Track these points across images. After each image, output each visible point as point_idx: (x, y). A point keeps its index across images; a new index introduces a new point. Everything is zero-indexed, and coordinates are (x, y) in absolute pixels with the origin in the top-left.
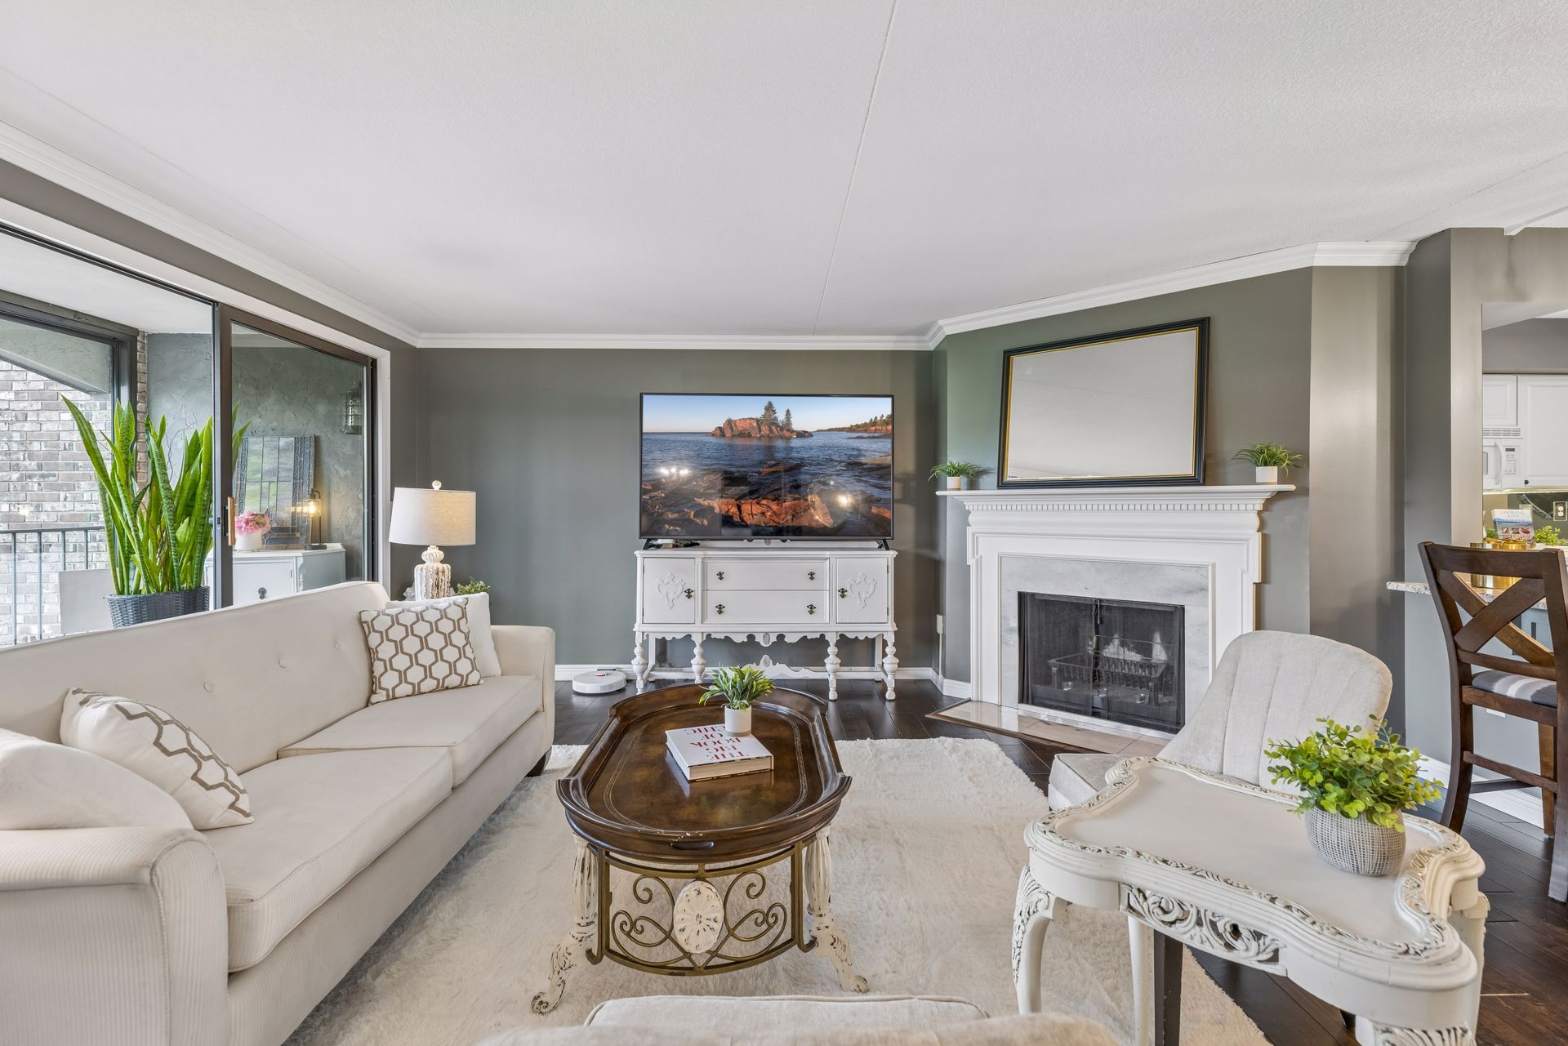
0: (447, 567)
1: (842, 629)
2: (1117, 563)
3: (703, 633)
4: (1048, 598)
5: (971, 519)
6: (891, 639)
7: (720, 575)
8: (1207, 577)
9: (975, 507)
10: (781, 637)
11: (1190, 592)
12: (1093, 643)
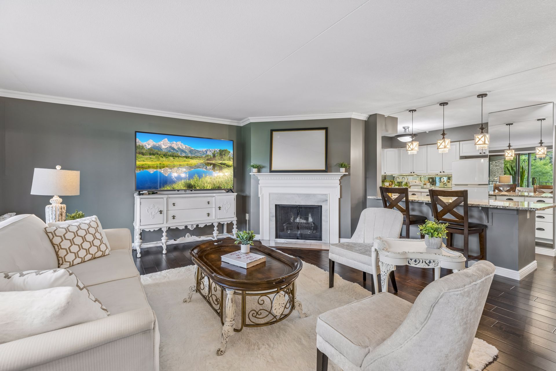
0: (64, 206)
1: (219, 221)
2: (304, 194)
3: (167, 227)
4: (283, 206)
5: (260, 182)
6: (235, 223)
7: (174, 204)
8: (327, 197)
9: (261, 178)
10: (197, 226)
11: (323, 201)
12: (292, 219)
